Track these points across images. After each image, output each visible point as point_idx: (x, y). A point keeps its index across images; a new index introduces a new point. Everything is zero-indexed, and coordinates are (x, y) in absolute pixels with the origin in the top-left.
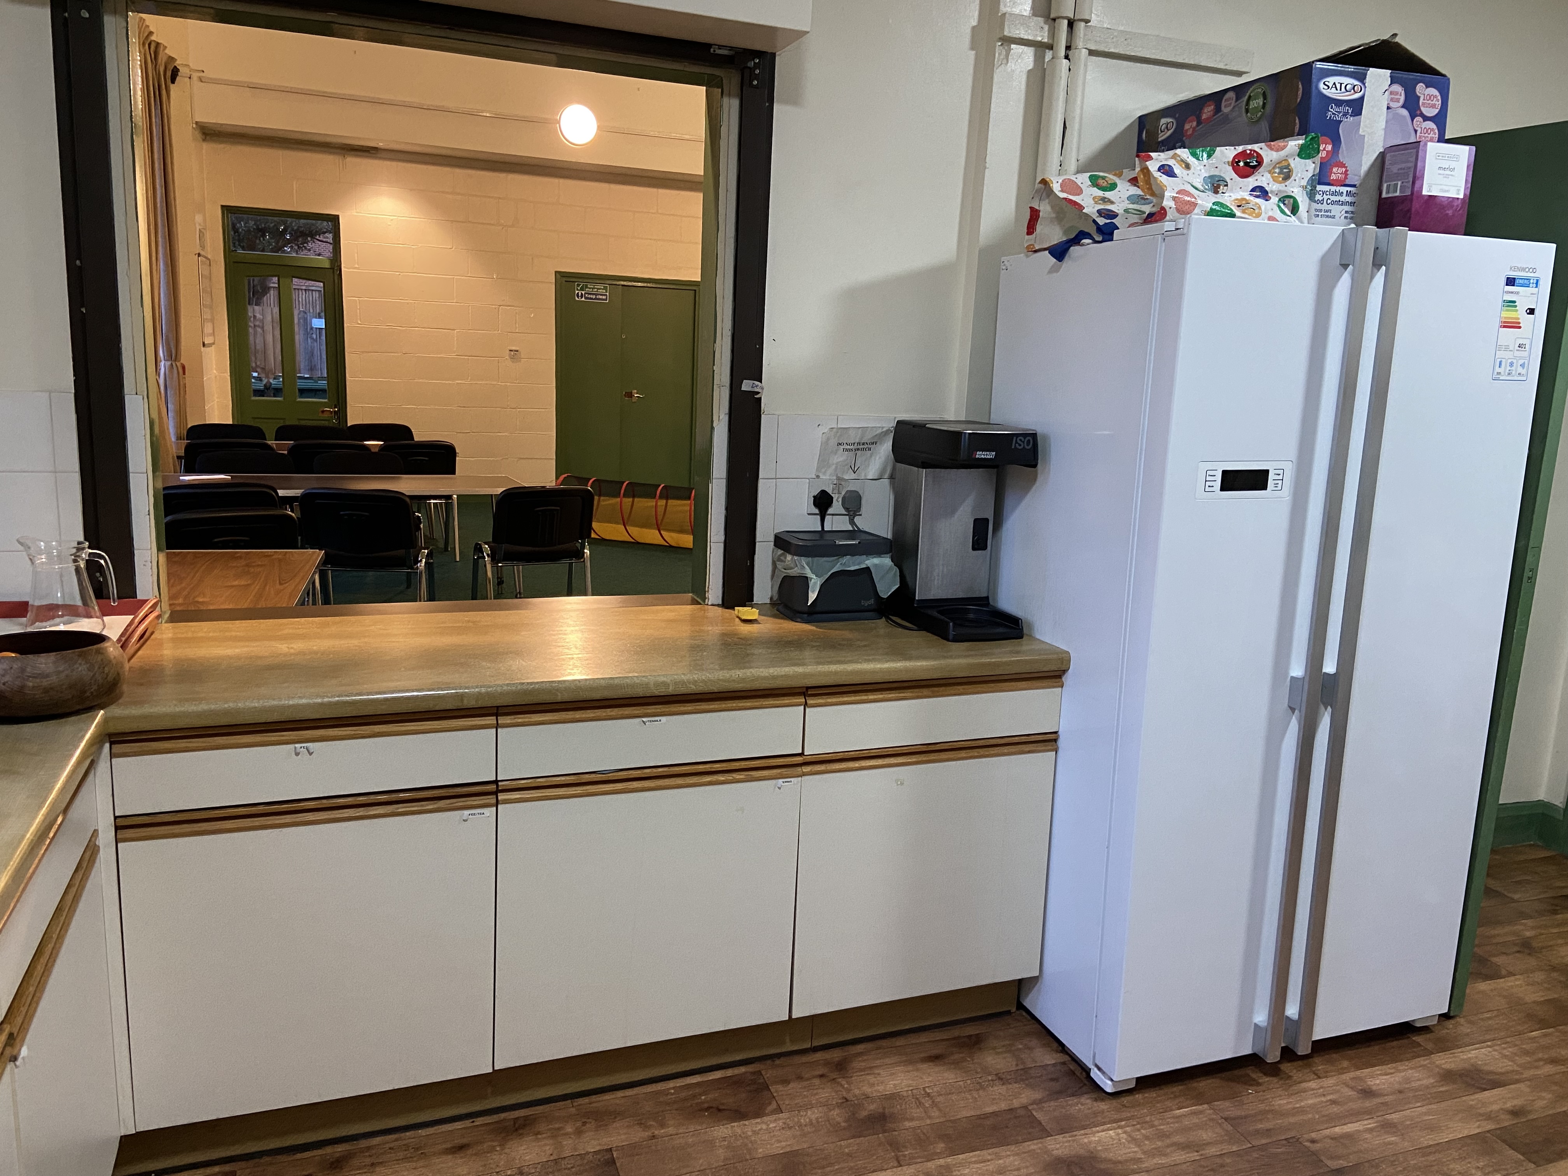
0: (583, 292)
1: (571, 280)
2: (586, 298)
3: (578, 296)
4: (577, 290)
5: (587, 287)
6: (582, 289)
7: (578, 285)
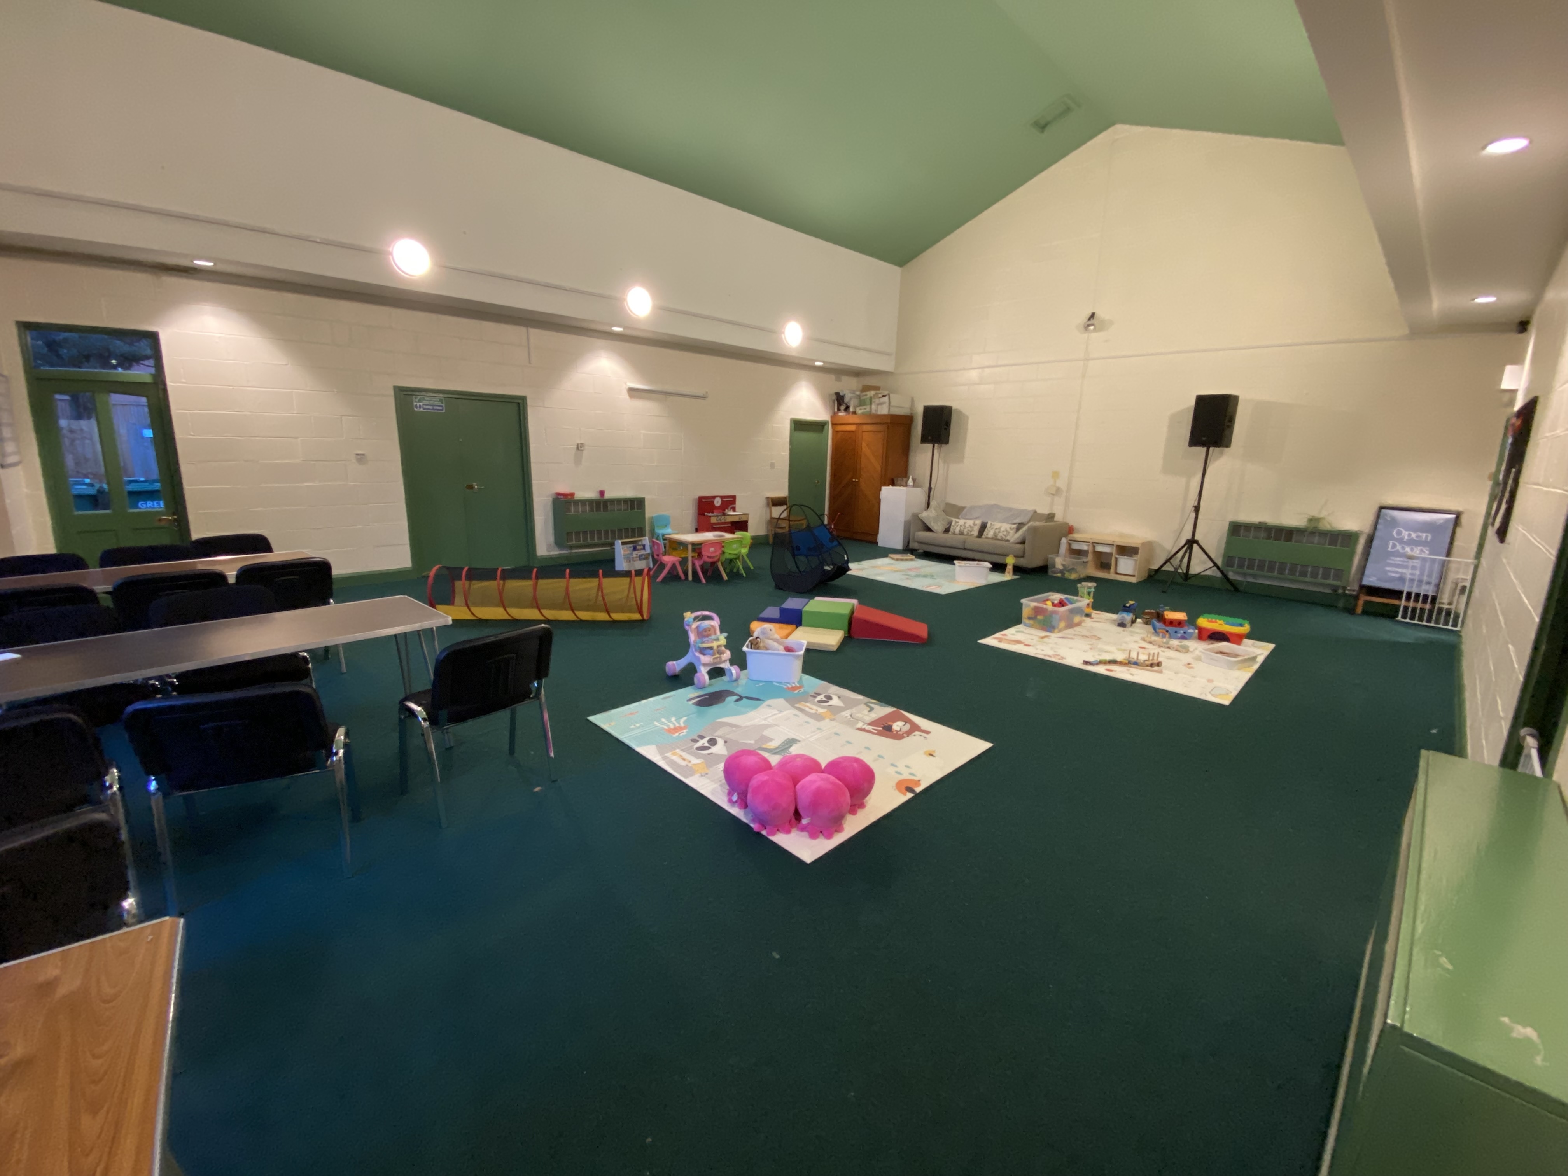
1: (410, 393)
2: (424, 409)
3: (417, 407)
4: (416, 402)
5: (424, 399)
6: (420, 401)
7: (416, 398)
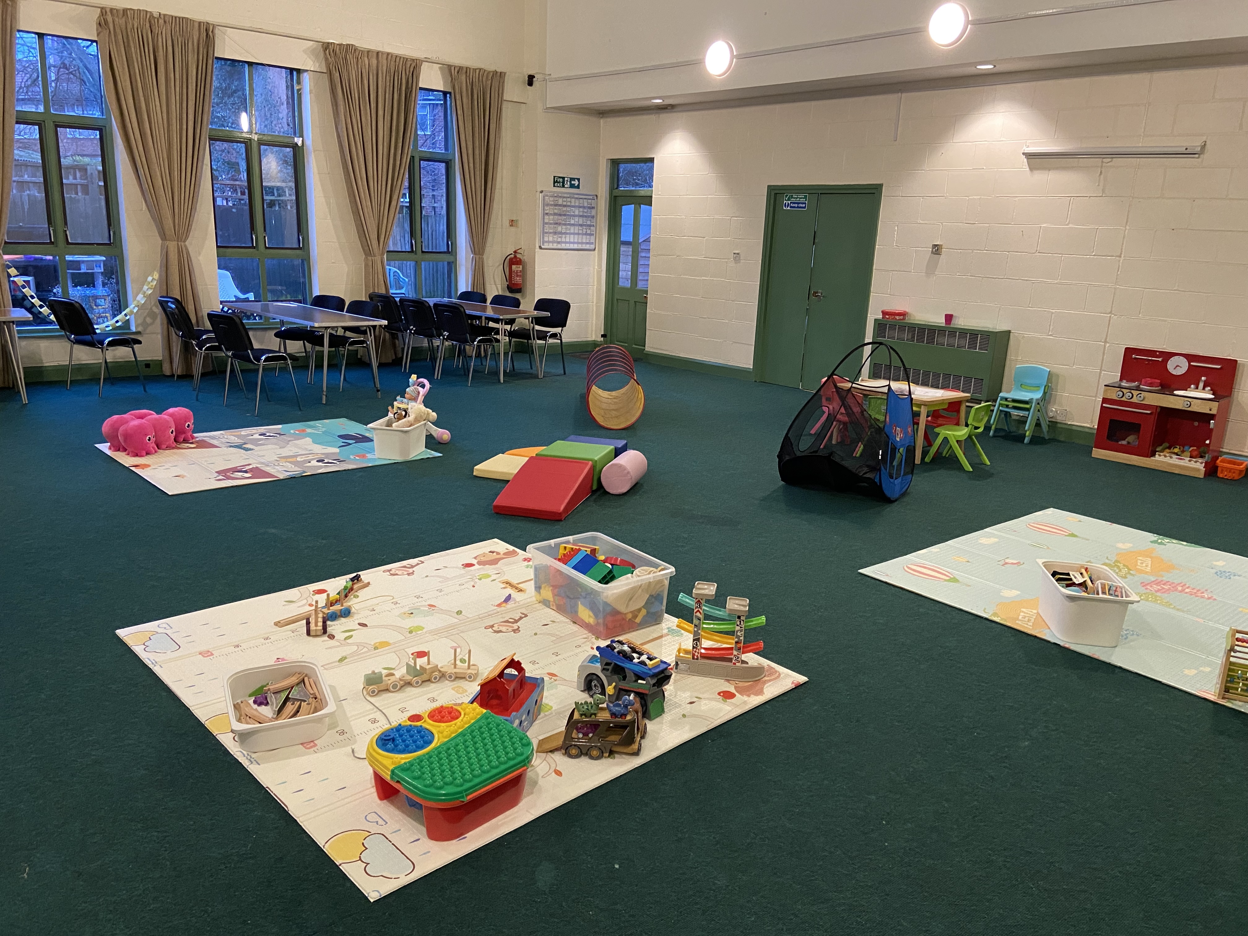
0: (789, 202)
1: (779, 192)
3: (785, 206)
4: (785, 200)
5: (792, 197)
6: (789, 200)
7: (786, 196)
